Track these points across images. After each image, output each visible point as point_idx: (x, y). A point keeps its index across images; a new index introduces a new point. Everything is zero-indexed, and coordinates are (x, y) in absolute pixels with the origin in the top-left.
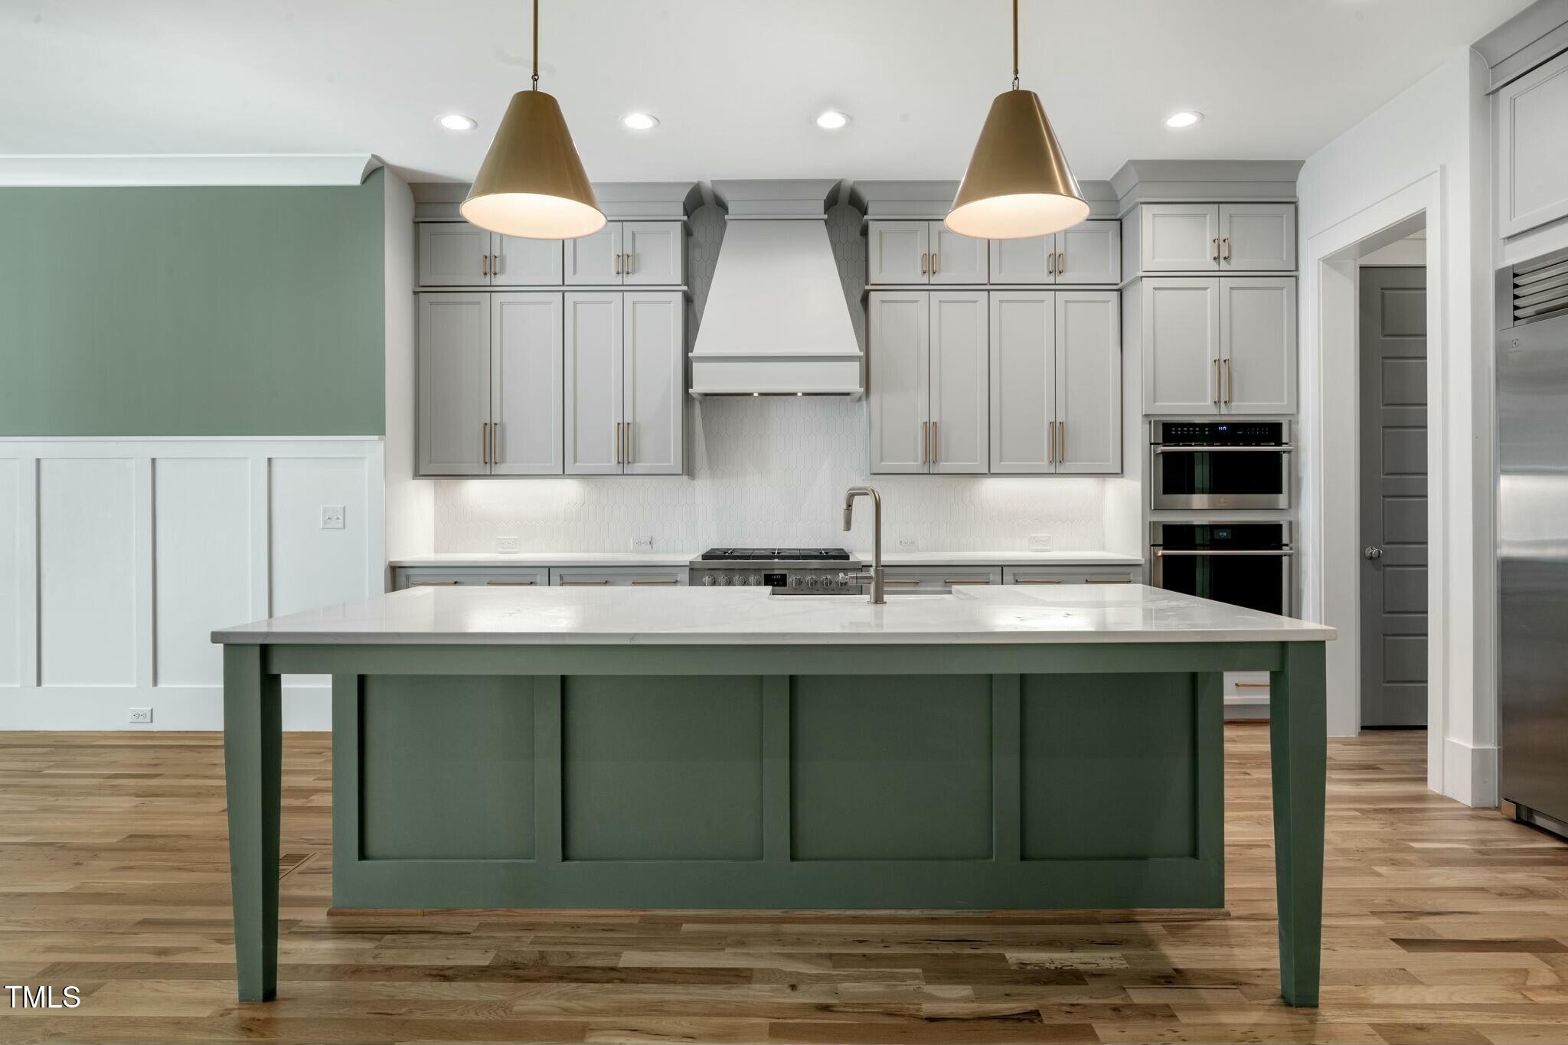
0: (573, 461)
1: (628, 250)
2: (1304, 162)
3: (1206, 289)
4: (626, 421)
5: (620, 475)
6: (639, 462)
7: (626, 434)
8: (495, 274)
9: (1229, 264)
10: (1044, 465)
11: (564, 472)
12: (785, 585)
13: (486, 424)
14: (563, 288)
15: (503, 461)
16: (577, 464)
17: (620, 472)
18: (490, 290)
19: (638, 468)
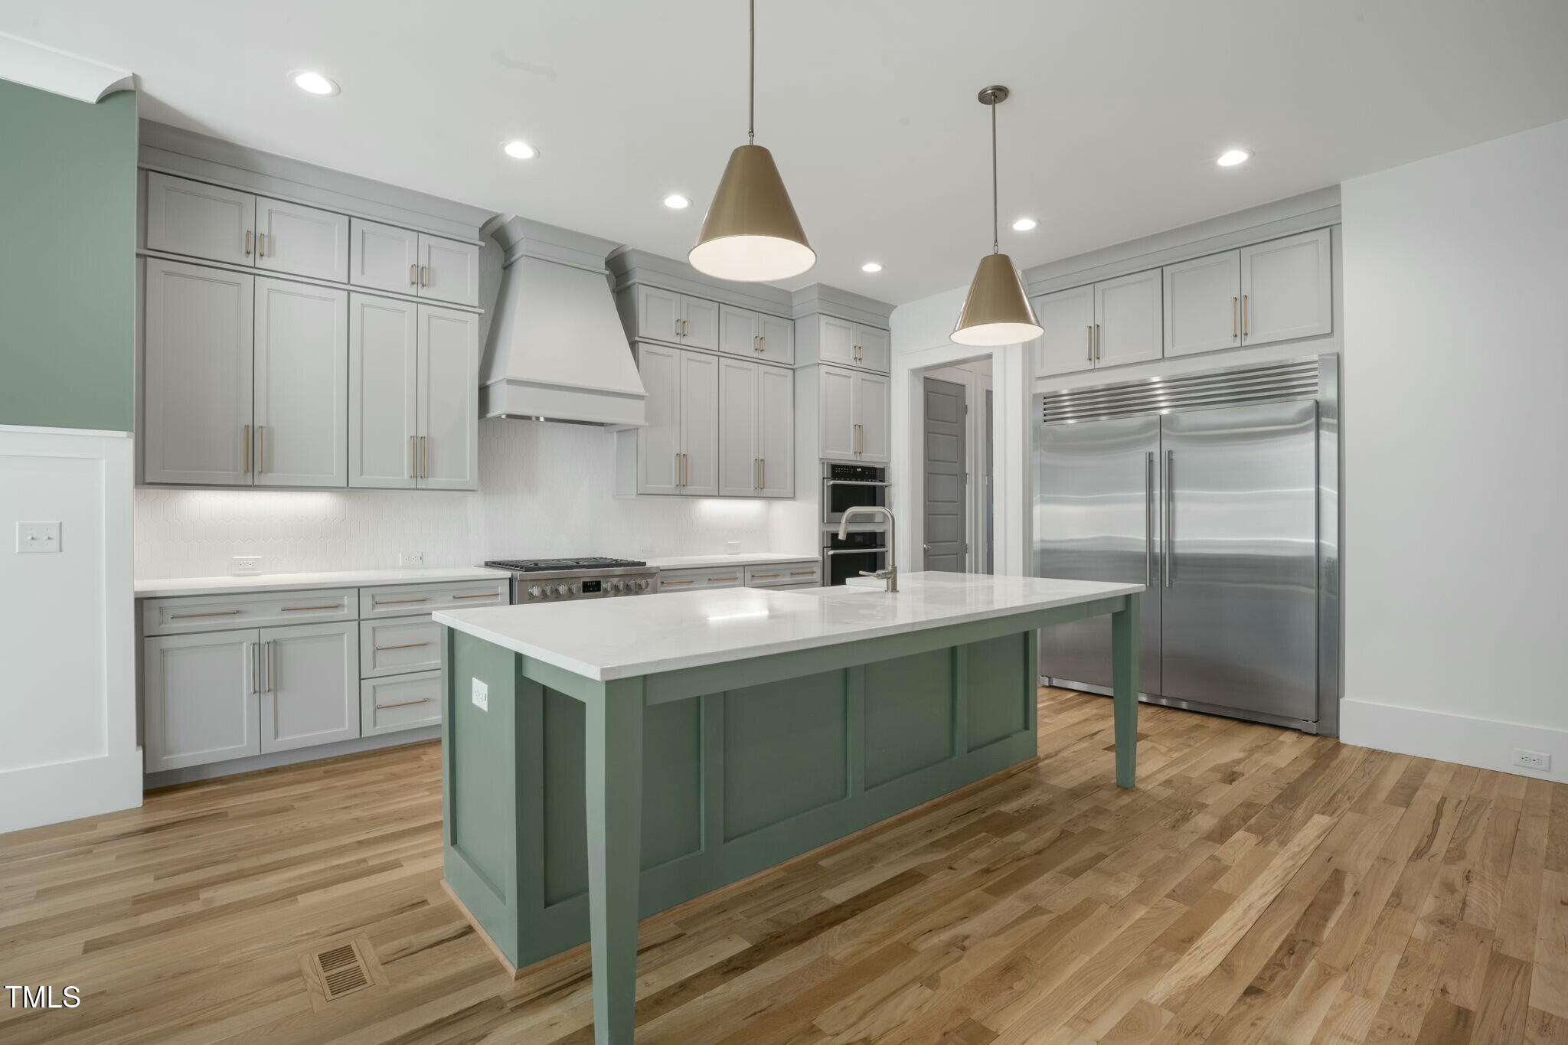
0: (359, 474)
1: (423, 262)
2: (896, 307)
3: (850, 377)
4: (419, 435)
5: (414, 489)
6: (433, 477)
7: (421, 448)
8: (262, 255)
9: (861, 362)
10: (751, 490)
11: (348, 485)
12: (599, 590)
13: (248, 426)
14: (349, 288)
15: (270, 470)
16: (363, 477)
17: (414, 487)
18: (254, 272)
19: (431, 482)
